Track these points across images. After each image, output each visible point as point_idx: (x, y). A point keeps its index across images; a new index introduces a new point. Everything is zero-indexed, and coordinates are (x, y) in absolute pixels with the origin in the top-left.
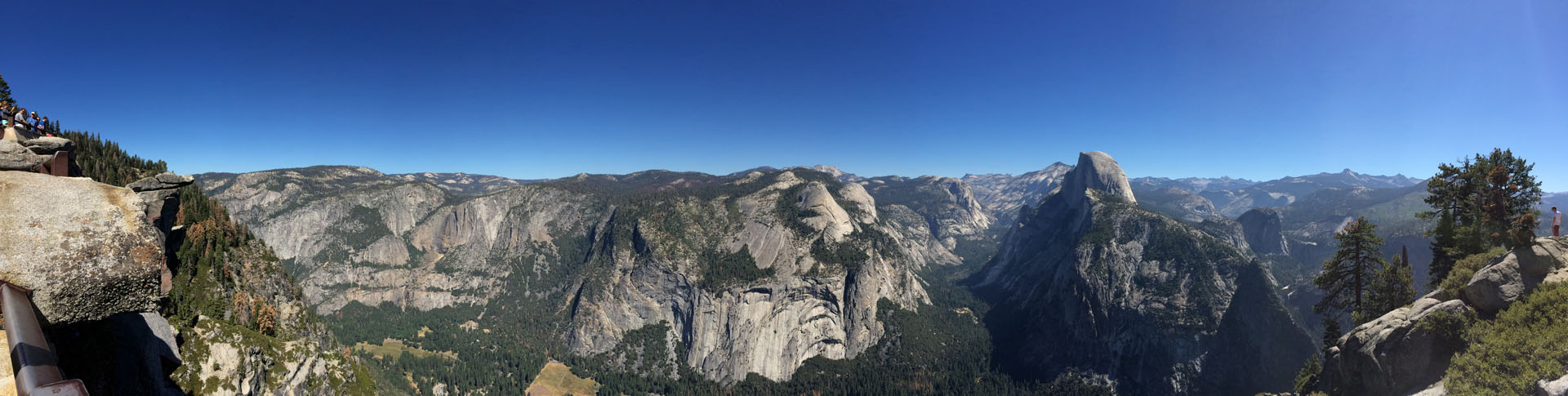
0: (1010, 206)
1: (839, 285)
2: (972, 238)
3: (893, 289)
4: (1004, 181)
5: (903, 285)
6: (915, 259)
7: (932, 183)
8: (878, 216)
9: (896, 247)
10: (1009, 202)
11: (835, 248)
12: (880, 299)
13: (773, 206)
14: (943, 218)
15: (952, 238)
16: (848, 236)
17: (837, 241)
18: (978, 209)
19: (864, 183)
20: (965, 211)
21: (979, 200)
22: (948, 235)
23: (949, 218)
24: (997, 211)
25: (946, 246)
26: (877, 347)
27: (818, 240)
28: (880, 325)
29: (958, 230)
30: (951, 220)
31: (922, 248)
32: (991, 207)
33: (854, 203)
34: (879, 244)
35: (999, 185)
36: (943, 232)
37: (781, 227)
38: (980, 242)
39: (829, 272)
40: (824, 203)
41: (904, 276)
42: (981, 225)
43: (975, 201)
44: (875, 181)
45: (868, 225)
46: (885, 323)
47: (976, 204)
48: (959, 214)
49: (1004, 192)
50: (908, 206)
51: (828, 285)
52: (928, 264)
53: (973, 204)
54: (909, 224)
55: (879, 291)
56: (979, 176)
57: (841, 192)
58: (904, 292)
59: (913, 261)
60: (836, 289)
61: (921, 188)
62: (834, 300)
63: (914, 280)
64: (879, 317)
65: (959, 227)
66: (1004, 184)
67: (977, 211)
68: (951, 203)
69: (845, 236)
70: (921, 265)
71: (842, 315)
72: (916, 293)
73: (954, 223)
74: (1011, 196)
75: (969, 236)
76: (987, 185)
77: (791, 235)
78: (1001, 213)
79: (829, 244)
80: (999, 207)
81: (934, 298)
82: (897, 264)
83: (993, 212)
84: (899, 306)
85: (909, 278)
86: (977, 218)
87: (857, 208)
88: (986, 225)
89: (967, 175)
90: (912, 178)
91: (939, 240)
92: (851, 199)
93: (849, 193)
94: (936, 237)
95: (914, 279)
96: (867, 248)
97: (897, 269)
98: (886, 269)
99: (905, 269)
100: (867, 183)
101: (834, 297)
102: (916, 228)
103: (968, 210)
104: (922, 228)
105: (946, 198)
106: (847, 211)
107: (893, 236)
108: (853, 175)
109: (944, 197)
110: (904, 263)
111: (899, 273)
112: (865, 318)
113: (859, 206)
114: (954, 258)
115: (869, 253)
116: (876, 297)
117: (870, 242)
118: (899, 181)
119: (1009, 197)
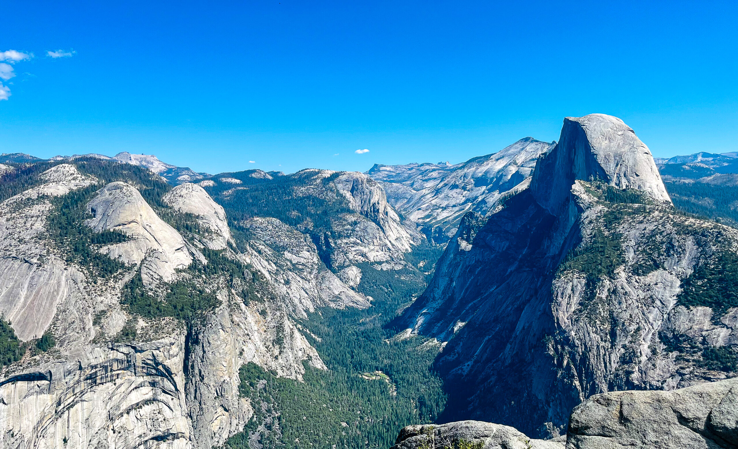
0: (445, 214)
1: (175, 349)
2: (385, 267)
3: (263, 349)
4: (435, 174)
5: (279, 341)
6: (296, 301)
7: (318, 181)
8: (233, 236)
9: (264, 286)
10: (444, 209)
11: (162, 294)
12: (243, 366)
13: (39, 226)
14: (340, 236)
15: (354, 268)
16: (184, 271)
17: (166, 281)
18: (395, 221)
19: (206, 183)
20: (373, 224)
21: (397, 207)
22: (347, 264)
23: (348, 237)
24: (424, 223)
25: (344, 280)
26: (243, 436)
27: (132, 281)
28: (246, 404)
29: (364, 255)
30: (352, 240)
31: (307, 286)
32: (415, 216)
33: (189, 216)
34: (237, 281)
35: (426, 181)
36: (338, 259)
37: (61, 264)
38: (399, 272)
39: (156, 332)
40: (138, 219)
41: (280, 328)
42: (400, 246)
43: (389, 209)
44: (224, 180)
45: (216, 253)
46: (253, 399)
47: (392, 213)
48: (365, 230)
49: (437, 192)
50: (281, 219)
51: (155, 352)
52: (317, 308)
53: (387, 214)
54: (284, 248)
55: (241, 354)
56: (396, 167)
57: (166, 198)
58: (280, 354)
59: (294, 306)
60: (171, 356)
61: (301, 191)
62: (168, 374)
63: (297, 334)
64: (243, 391)
65: (365, 250)
66: (435, 178)
67: (393, 225)
68: (351, 212)
69: (178, 271)
70: (307, 311)
71: (183, 395)
72: (300, 354)
73: (357, 244)
74: (447, 197)
75: (380, 263)
76: (409, 182)
77: (80, 276)
78: (431, 226)
79: (153, 286)
80: (428, 216)
81: (328, 359)
82: (268, 311)
83: (418, 225)
84: (275, 373)
85: (287, 330)
86: (392, 235)
87: (197, 226)
88: (407, 247)
89: (376, 165)
90: (286, 174)
91: (334, 272)
92: (185, 210)
93: (180, 199)
94: (330, 267)
95: (296, 331)
96: (218, 288)
97: (269, 319)
98: (250, 319)
99: (282, 317)
100: (211, 183)
101: (168, 370)
102: (297, 253)
103: (378, 224)
104: (306, 254)
105: (344, 205)
106: (178, 229)
107: (259, 268)
108: (187, 169)
109: (341, 203)
110: (279, 309)
111: (272, 324)
112: (220, 395)
113: (200, 222)
114: (359, 298)
115: (221, 296)
116: (236, 363)
117: (222, 279)
118: (265, 180)
119: (442, 199)
